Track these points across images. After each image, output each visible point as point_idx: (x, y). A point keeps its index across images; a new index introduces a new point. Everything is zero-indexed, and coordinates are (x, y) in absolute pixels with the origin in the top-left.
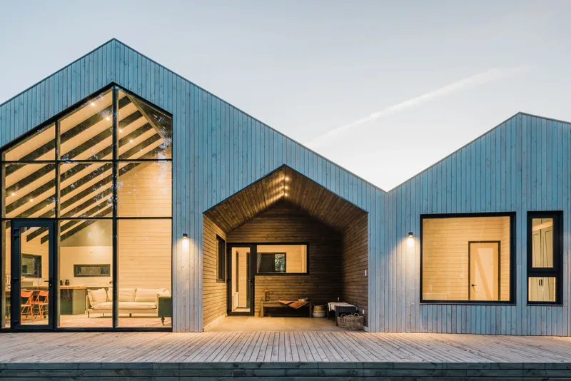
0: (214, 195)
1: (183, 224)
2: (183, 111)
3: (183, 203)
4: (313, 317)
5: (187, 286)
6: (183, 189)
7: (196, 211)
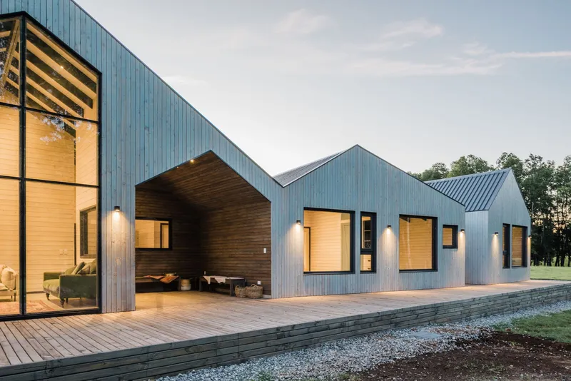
0: (147, 169)
1: (114, 196)
2: (114, 73)
3: (114, 173)
4: (181, 291)
5: (118, 262)
6: (114, 158)
7: (128, 183)
